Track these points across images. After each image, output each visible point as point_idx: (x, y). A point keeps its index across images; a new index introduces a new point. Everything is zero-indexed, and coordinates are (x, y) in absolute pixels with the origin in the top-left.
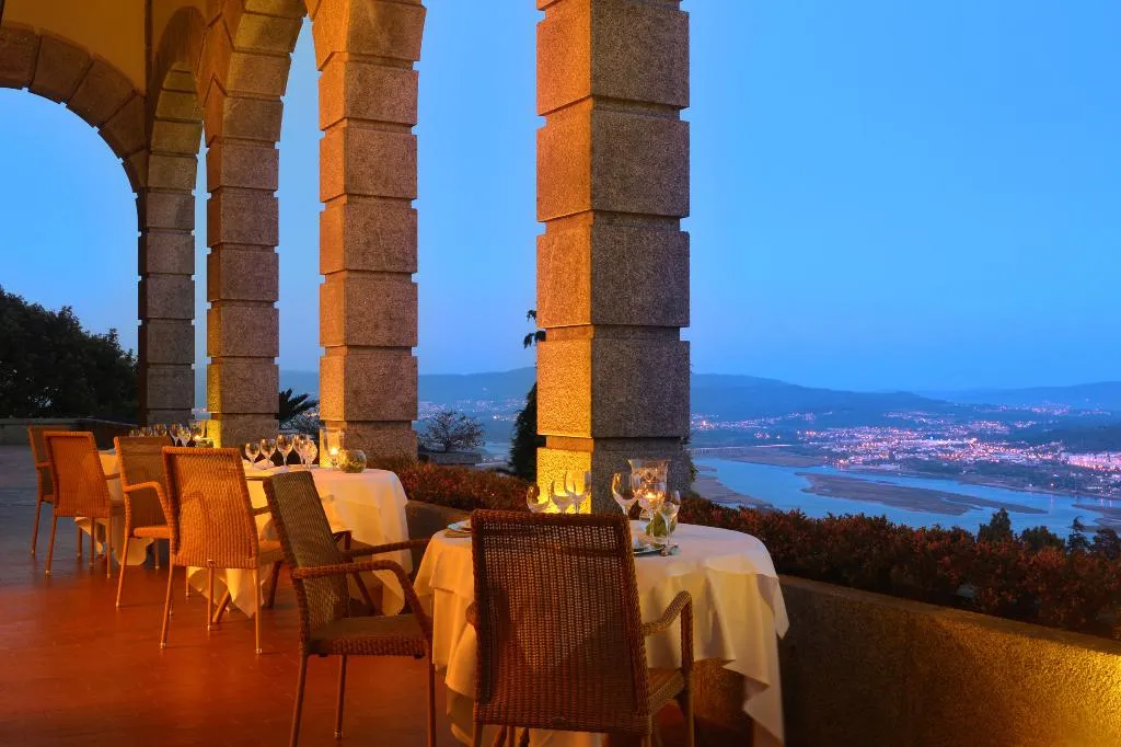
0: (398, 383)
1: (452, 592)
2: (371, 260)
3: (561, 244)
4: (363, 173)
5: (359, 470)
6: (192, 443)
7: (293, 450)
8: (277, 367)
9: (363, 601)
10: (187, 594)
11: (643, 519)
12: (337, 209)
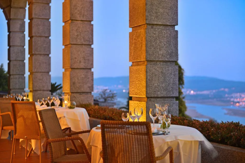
0: (87, 80)
1: (97, 147)
2: (79, 41)
3: (136, 35)
4: (76, 13)
5: (74, 108)
6: (23, 100)
7: (53, 102)
8: (50, 76)
9: (75, 150)
10: (20, 148)
11: (159, 123)
12: (68, 25)
